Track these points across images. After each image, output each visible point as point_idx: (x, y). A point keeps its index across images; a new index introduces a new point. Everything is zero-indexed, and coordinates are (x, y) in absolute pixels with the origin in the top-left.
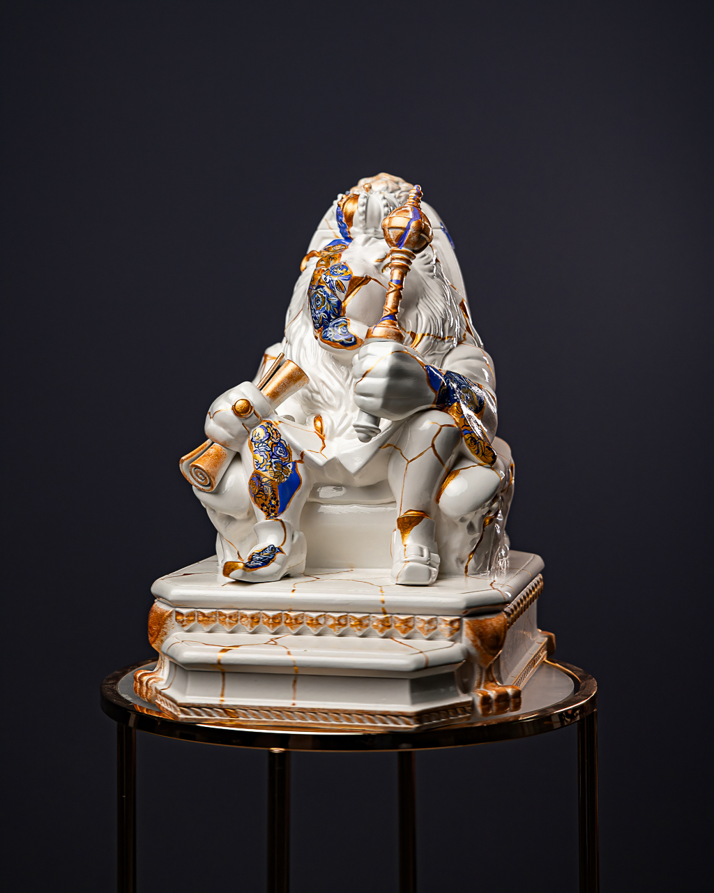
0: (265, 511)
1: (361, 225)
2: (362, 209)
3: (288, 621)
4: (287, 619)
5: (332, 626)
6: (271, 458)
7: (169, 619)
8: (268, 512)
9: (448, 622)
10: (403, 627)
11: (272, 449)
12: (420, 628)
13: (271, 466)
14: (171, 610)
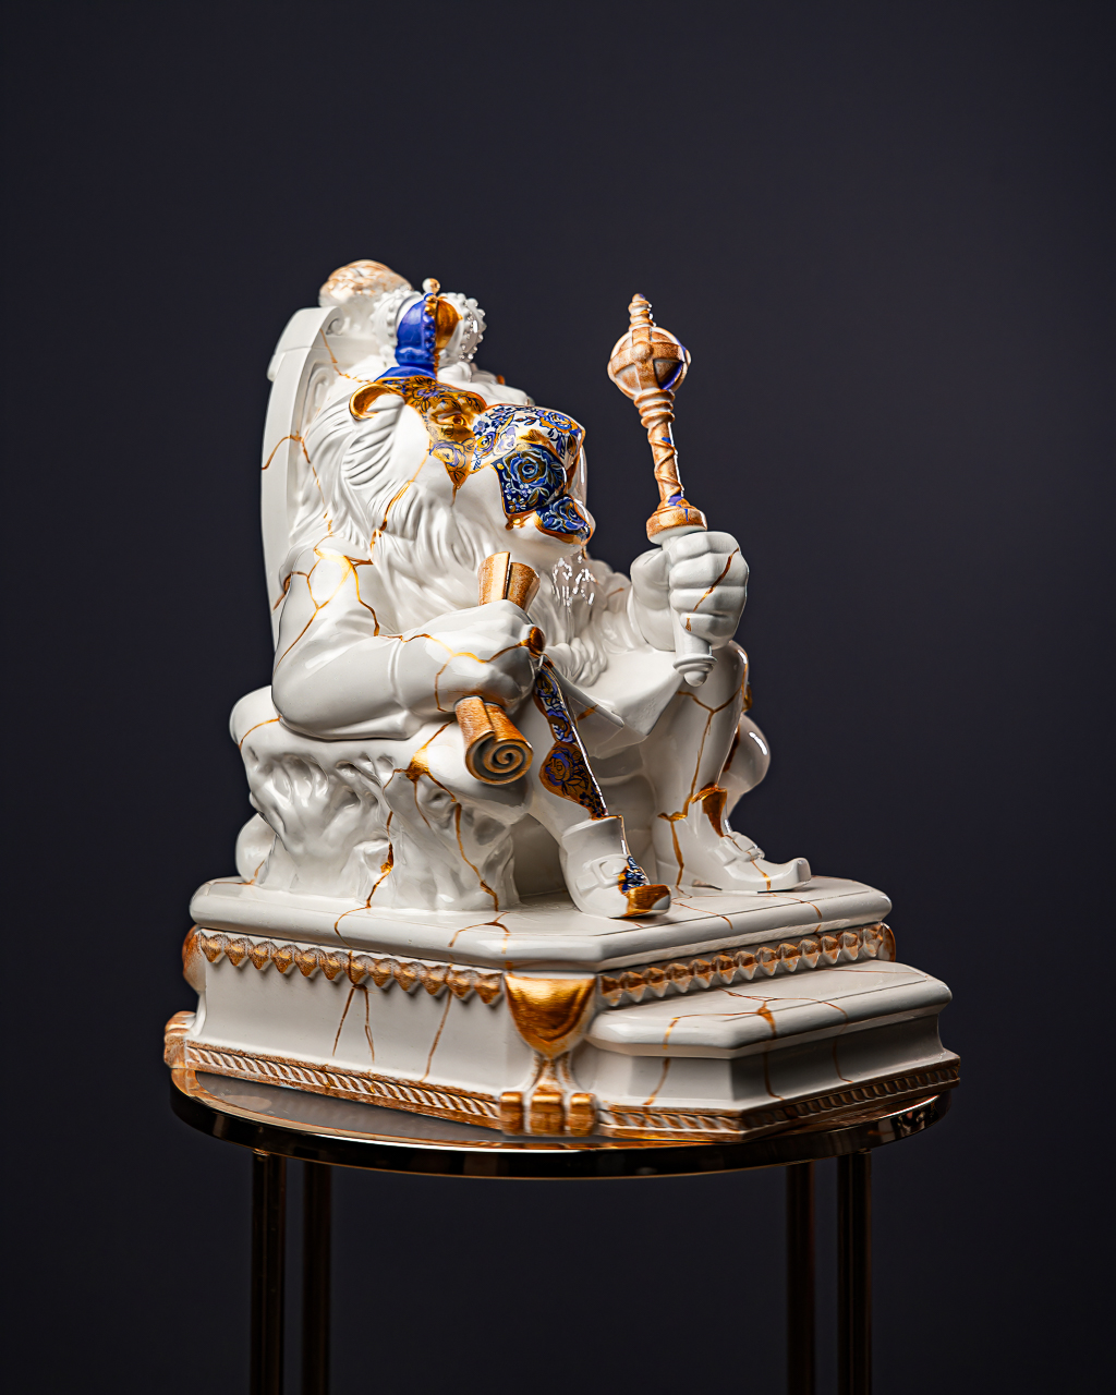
0: (588, 806)
7: (593, 992)
8: (591, 808)
14: (590, 978)
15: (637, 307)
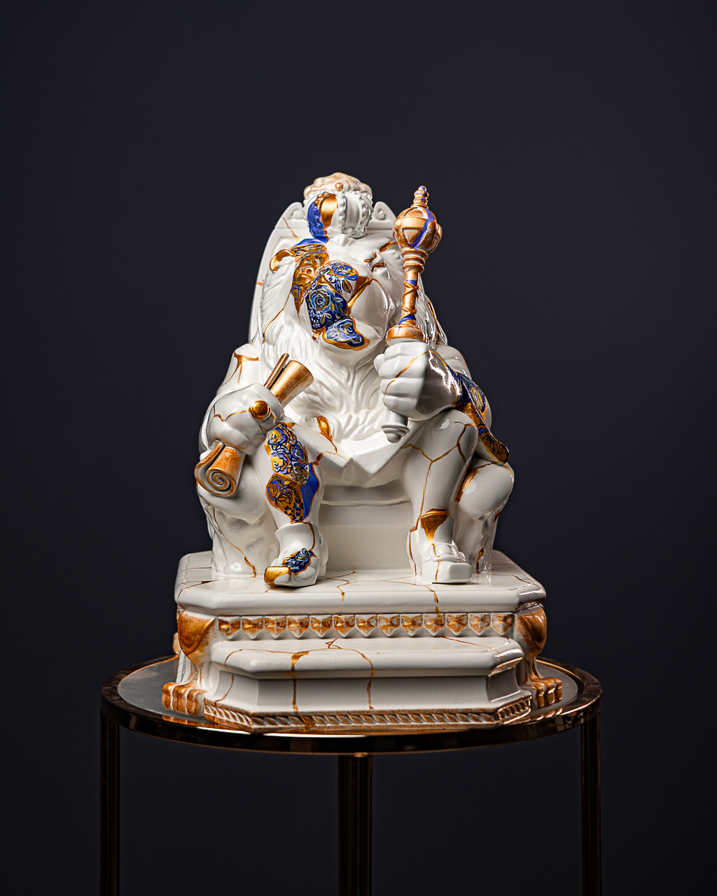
0: (290, 515)
1: (340, 225)
2: (342, 209)
3: (339, 625)
4: (337, 622)
5: (385, 627)
6: (291, 460)
7: (211, 628)
8: (294, 516)
9: (502, 619)
10: (457, 625)
11: (290, 451)
12: (474, 626)
13: (292, 468)
14: (212, 619)
15: (419, 193)
